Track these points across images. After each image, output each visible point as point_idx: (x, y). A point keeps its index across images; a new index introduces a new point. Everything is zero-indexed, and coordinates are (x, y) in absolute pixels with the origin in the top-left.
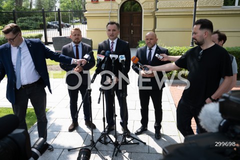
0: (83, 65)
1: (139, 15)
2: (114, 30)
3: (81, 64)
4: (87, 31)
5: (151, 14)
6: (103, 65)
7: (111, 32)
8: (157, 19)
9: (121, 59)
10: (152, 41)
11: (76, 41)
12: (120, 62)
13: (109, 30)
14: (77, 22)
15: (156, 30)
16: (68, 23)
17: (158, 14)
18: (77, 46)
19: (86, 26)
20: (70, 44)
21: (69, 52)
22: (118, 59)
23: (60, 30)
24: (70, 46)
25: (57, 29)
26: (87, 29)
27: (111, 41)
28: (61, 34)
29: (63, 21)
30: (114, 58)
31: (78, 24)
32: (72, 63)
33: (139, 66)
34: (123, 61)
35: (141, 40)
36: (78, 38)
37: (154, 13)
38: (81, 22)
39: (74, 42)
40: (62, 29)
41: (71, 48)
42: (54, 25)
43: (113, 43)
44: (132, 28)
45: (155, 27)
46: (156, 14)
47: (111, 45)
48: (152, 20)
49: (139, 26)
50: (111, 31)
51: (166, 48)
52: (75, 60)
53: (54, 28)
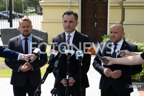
0: (32, 62)
1: (105, 5)
2: (71, 22)
3: (30, 60)
4: (42, 22)
5: (119, 5)
6: (57, 62)
7: (67, 24)
8: (126, 10)
9: (78, 56)
10: (116, 35)
11: (25, 33)
12: (77, 58)
13: (66, 21)
14: (31, 12)
15: (124, 23)
16: (22, 13)
17: (127, 5)
18: (26, 40)
19: (42, 17)
20: (18, 37)
21: (16, 46)
22: (74, 55)
23: (10, 21)
24: (18, 39)
25: (7, 20)
26: (42, 20)
27: (67, 35)
28: (11, 26)
29: (15, 11)
30: (69, 54)
31: (32, 14)
32: (19, 59)
33: (101, 64)
34: (80, 57)
35: (106, 34)
36: (27, 31)
37: (121, 3)
38: (36, 12)
39: (23, 35)
40: (13, 20)
41: (19, 41)
42: (5, 15)
43: (69, 36)
44: (95, 20)
45: (123, 20)
46: (124, 5)
47: (67, 39)
48: (120, 11)
49: (104, 17)
50: (68, 22)
51: (135, 44)
52: (22, 55)
53: (5, 18)
